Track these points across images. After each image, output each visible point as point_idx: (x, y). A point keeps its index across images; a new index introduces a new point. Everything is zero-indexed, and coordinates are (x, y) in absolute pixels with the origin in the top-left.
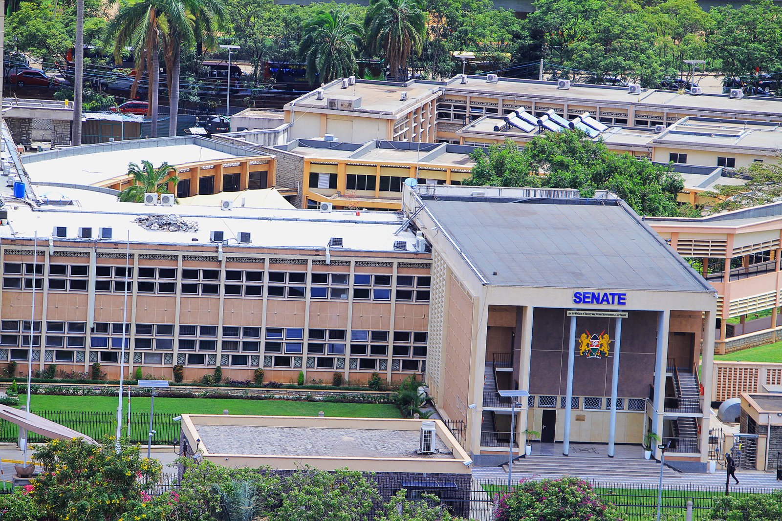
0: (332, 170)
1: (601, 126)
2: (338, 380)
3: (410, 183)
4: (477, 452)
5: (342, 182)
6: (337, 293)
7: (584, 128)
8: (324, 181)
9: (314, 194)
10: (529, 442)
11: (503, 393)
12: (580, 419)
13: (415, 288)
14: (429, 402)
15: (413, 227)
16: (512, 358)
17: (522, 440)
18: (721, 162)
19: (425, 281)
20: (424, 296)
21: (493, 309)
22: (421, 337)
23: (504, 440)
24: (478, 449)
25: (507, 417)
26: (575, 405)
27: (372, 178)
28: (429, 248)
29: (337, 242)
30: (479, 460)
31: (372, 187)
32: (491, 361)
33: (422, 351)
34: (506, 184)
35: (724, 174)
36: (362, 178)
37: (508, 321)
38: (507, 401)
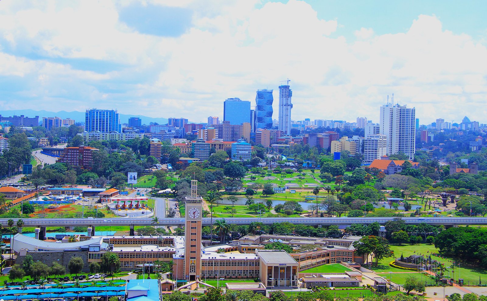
0: (245, 248)
1: (282, 241)
2: (247, 277)
3: (256, 249)
4: (267, 287)
5: (247, 250)
6: (247, 265)
7: (280, 241)
8: (244, 249)
9: (243, 251)
10: (274, 285)
11: (270, 278)
12: (281, 282)
13: (257, 264)
14: (260, 280)
15: (257, 256)
16: (271, 273)
17: (273, 285)
18: (298, 245)
19: (259, 263)
20: (259, 265)
21: (268, 266)
22: (259, 271)
23: (271, 285)
24: (267, 286)
25: (271, 282)
26: (280, 280)
27: (251, 249)
28: (259, 258)
29: (247, 258)
30: (267, 288)
31: (251, 250)
32: (268, 274)
33: (259, 273)
34: (270, 249)
35: (298, 247)
36: (250, 249)
37: (270, 268)
38: (271, 280)
